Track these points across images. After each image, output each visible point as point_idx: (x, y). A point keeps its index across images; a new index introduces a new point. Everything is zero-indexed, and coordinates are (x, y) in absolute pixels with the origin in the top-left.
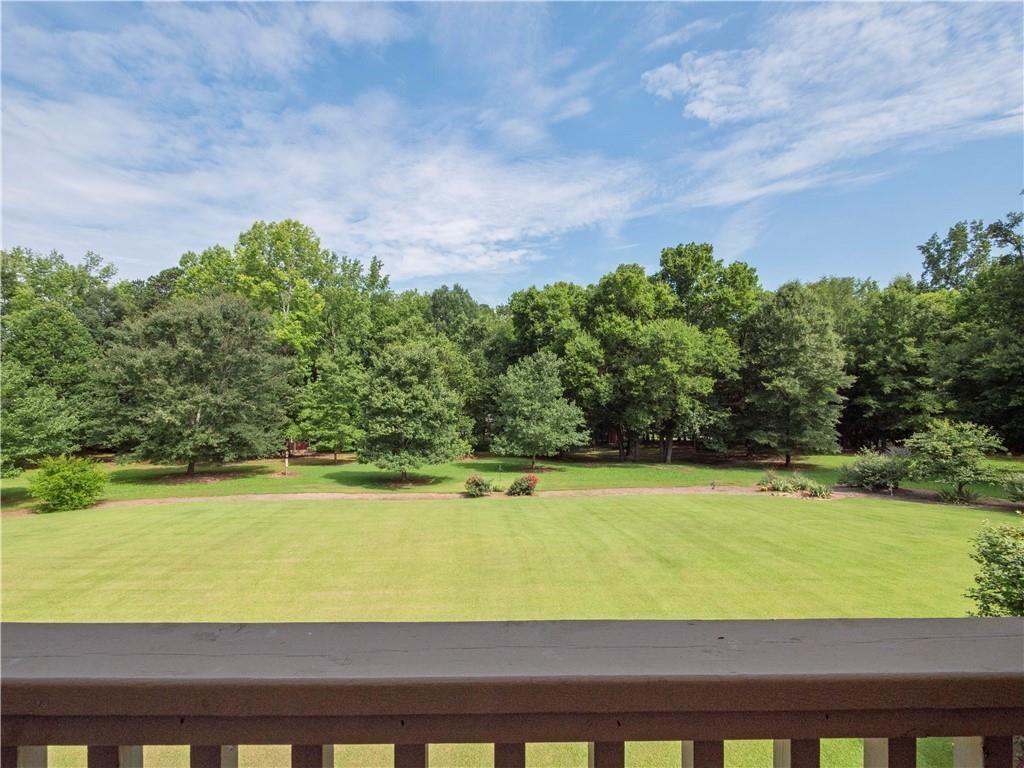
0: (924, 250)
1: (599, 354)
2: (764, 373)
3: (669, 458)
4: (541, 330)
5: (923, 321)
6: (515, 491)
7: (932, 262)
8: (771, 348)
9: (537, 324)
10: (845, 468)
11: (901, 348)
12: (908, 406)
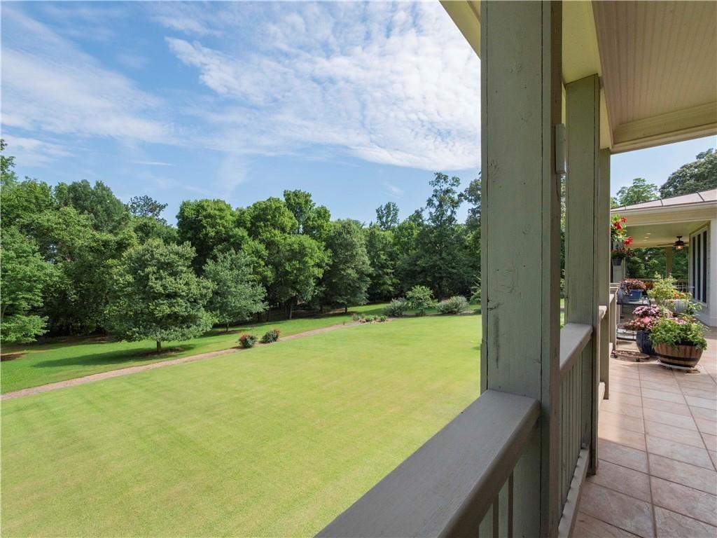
0: (377, 211)
1: (265, 253)
2: (341, 267)
3: (291, 316)
4: (213, 234)
5: (386, 244)
6: (267, 339)
7: (380, 218)
8: (343, 254)
9: (209, 229)
10: (385, 309)
11: (379, 256)
12: (381, 282)
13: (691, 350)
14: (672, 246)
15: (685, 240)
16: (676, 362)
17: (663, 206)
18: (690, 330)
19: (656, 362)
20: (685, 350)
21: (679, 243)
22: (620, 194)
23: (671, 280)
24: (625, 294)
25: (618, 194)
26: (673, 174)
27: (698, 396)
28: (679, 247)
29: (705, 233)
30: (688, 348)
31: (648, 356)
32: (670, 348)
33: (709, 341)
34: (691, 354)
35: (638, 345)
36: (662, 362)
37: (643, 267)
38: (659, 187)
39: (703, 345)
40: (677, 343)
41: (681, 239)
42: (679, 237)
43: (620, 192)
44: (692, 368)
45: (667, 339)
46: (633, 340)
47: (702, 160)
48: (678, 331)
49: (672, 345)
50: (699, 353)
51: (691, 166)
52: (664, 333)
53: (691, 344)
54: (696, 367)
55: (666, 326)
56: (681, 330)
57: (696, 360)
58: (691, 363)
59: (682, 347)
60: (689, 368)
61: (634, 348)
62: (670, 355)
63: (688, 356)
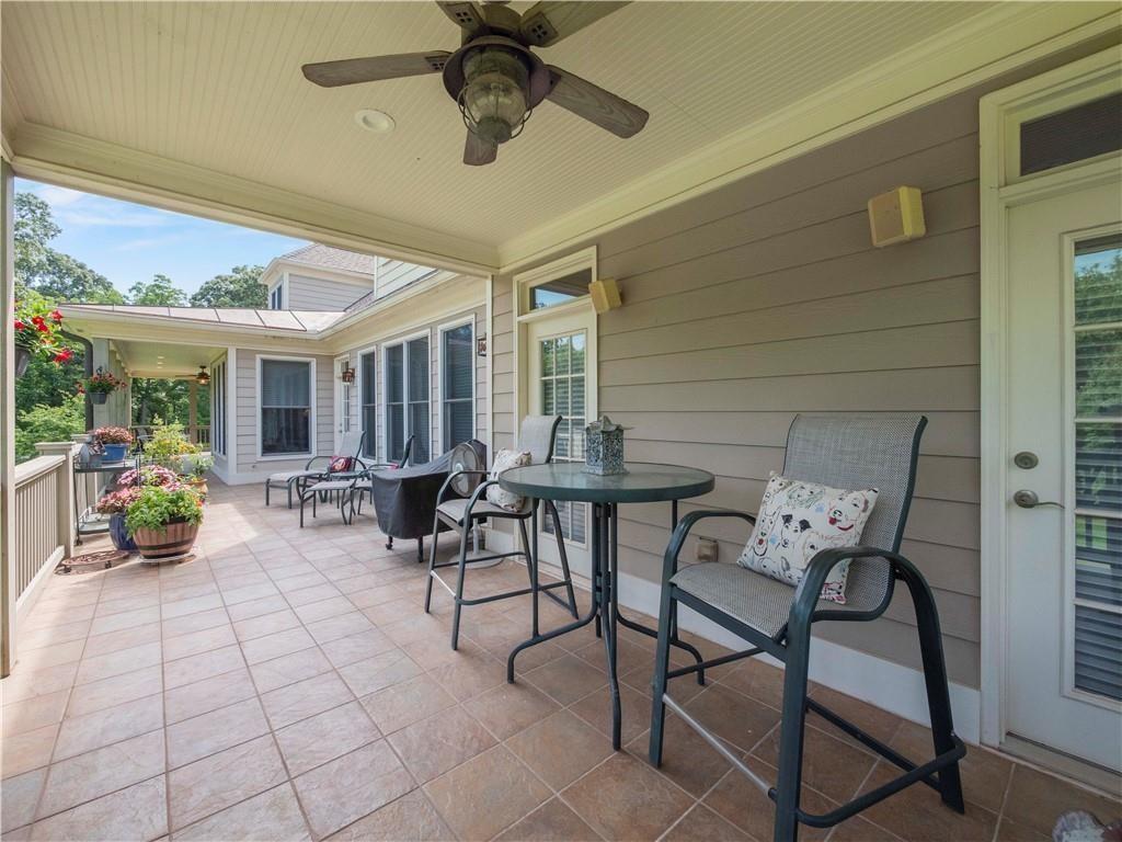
13: (183, 530)
14: (194, 378)
15: (208, 371)
16: (164, 552)
17: (169, 317)
18: (183, 499)
19: (137, 560)
20: (176, 530)
21: (203, 375)
22: (134, 292)
23: (177, 426)
24: (93, 452)
25: (130, 291)
26: (207, 283)
27: (181, 599)
28: (203, 381)
29: (224, 364)
30: (179, 526)
31: (127, 553)
32: (154, 533)
33: (206, 510)
34: (183, 534)
35: (113, 537)
36: (146, 557)
37: (171, 409)
38: (189, 297)
39: (198, 517)
40: (164, 523)
41: (205, 371)
42: (203, 367)
43: (134, 288)
44: (185, 555)
45: (150, 519)
46: (107, 530)
47: (238, 276)
48: (166, 504)
49: (157, 527)
50: (194, 530)
51: (226, 280)
52: (146, 511)
53: (183, 519)
54: (191, 552)
55: (149, 499)
56: (171, 501)
57: (190, 541)
58: (184, 548)
59: (171, 528)
60: (181, 557)
61: (107, 545)
62: (155, 544)
63: (179, 540)
